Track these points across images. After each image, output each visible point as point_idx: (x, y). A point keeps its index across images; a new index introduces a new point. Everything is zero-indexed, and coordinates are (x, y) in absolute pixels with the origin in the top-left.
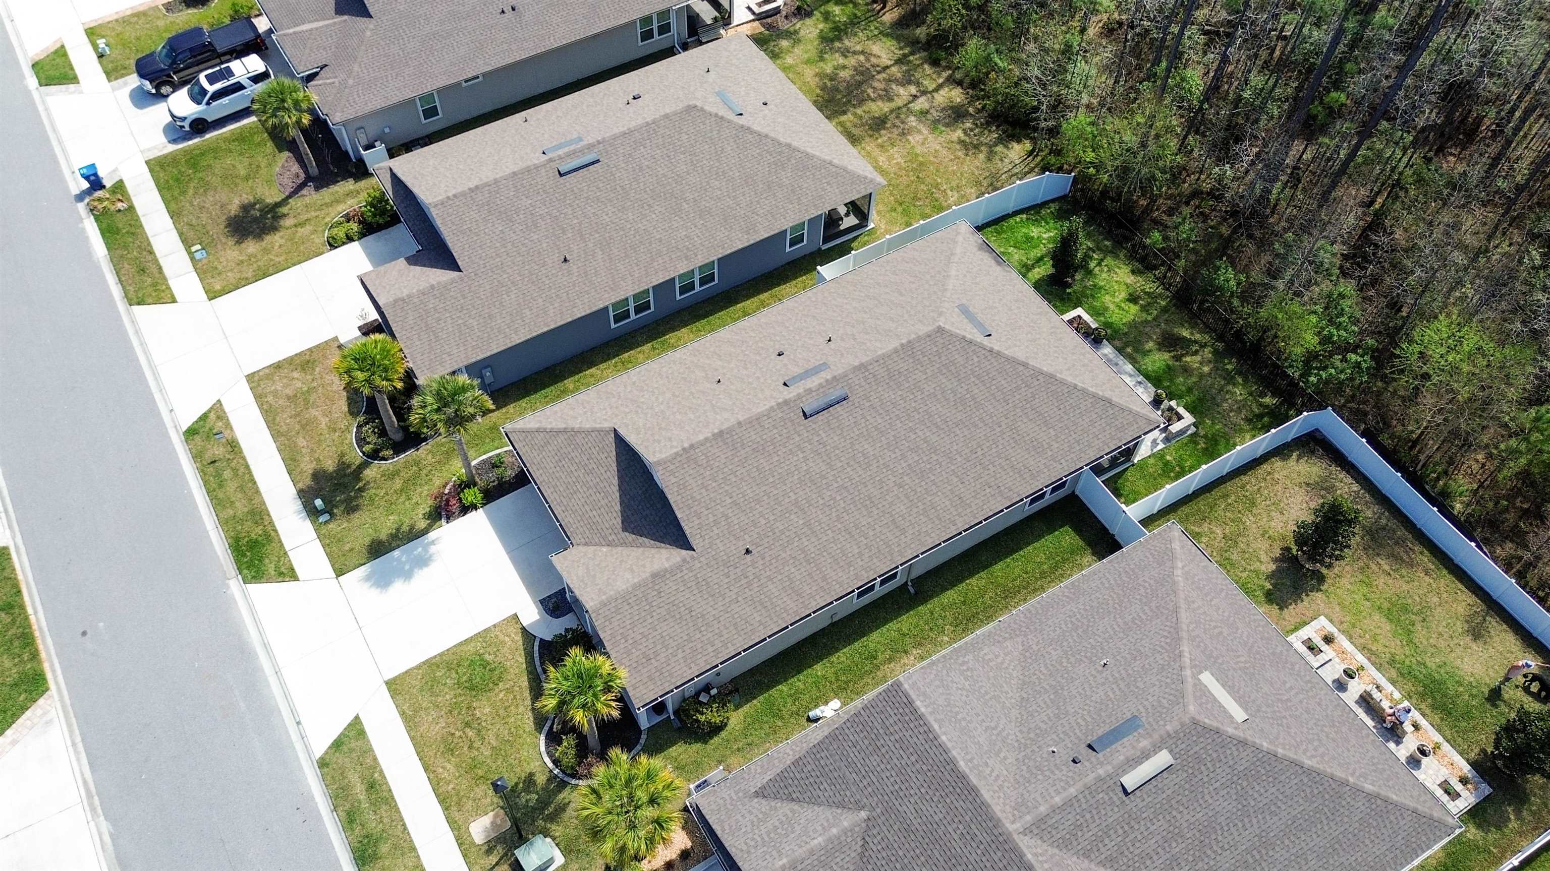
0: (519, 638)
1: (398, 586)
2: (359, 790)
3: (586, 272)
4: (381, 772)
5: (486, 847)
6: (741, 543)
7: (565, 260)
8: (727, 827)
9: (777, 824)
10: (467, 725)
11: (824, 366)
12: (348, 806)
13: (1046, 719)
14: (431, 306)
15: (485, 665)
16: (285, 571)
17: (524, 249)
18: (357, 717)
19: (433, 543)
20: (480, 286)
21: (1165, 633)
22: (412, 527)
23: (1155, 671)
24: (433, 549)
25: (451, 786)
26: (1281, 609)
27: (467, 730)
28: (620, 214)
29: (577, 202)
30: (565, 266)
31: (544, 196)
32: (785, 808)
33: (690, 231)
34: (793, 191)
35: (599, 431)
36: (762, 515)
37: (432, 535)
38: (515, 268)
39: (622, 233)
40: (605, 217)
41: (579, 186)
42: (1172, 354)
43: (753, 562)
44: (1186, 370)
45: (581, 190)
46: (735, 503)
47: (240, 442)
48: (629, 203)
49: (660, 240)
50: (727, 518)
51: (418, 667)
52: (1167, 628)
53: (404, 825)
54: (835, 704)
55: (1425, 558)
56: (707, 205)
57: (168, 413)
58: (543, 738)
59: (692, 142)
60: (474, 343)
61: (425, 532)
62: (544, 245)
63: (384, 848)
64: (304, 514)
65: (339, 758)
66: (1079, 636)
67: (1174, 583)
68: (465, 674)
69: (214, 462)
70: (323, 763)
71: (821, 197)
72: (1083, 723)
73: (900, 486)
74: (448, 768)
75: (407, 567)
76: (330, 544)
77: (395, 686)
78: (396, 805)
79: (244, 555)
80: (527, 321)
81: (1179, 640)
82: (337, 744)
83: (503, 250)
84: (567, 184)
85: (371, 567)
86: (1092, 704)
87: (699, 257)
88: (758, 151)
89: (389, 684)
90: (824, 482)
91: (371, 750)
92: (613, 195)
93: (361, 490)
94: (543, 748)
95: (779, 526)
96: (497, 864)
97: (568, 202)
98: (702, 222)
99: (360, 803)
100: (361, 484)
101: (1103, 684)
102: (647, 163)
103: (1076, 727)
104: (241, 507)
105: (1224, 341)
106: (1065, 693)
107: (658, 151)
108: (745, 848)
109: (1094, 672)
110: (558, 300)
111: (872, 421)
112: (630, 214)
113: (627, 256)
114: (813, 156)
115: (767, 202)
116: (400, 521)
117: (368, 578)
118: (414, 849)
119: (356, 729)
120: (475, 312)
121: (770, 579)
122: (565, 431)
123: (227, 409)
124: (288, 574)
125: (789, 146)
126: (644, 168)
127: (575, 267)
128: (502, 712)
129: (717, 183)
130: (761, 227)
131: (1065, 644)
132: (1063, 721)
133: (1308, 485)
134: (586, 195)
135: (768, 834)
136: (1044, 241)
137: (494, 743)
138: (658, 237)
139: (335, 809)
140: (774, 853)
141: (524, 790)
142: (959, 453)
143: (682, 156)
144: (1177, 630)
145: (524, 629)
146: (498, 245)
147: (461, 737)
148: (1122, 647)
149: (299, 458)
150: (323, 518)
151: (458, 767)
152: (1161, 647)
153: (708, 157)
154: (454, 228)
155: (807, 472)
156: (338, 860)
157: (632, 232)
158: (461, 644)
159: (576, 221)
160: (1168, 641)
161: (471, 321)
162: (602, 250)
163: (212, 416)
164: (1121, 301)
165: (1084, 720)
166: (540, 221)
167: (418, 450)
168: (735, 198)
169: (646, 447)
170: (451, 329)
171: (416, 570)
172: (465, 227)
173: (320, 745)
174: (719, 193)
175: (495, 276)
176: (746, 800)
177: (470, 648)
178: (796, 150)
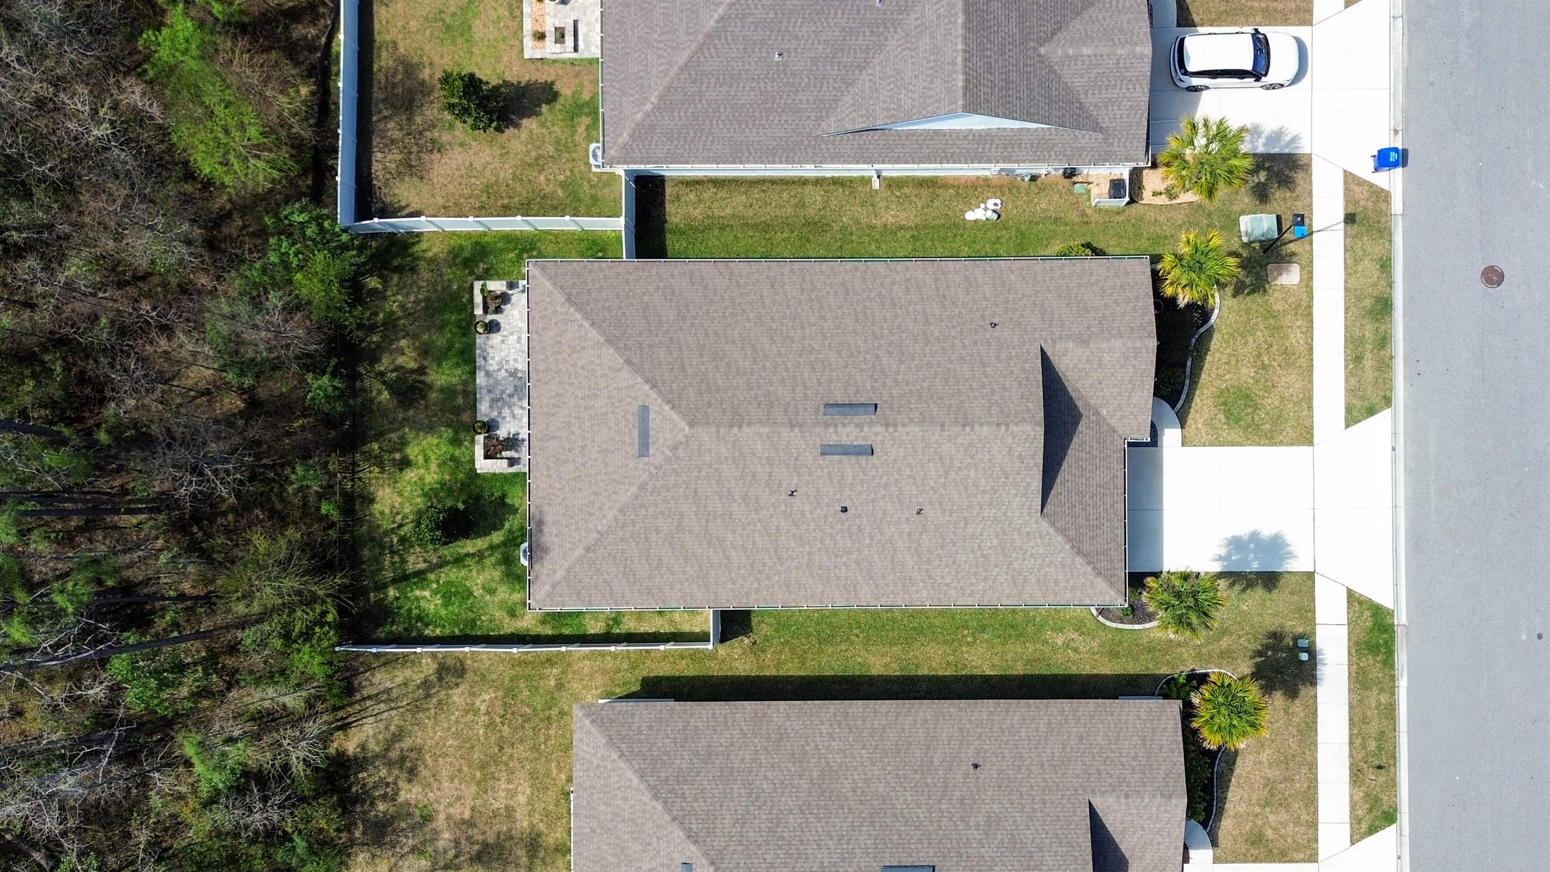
0: (1190, 421)
1: (1267, 532)
2: (1369, 362)
3: (961, 744)
4: (1346, 367)
5: (1294, 259)
6: (996, 334)
7: (976, 766)
8: (1138, 116)
9: (1104, 91)
10: (1264, 367)
11: (827, 451)
12: (1382, 353)
13: (860, 38)
14: (1136, 776)
15: (1228, 414)
16: (1356, 603)
17: (1013, 798)
18: (1347, 426)
19: (1220, 558)
20: (1077, 776)
21: (713, 50)
22: (1232, 585)
23: (751, 20)
24: (1223, 552)
25: (1298, 324)
26: (553, 83)
27: (1266, 362)
28: (892, 794)
29: (931, 828)
30: (979, 761)
31: (963, 851)
32: (1090, 100)
33: (826, 744)
34: (685, 740)
35: (1053, 524)
36: (964, 347)
37: (1217, 568)
38: (1032, 780)
39: (901, 772)
40: (909, 798)
41: (920, 846)
42: (423, 378)
43: (994, 314)
44: (425, 351)
45: (920, 841)
46: (983, 365)
47: (1348, 779)
48: (875, 803)
49: (864, 747)
50: (998, 359)
51: (1281, 443)
52: (707, 55)
53: (1346, 313)
54: (970, 216)
55: (383, 61)
56: (790, 765)
57: (1403, 857)
58: (1212, 321)
59: (764, 847)
60: (1109, 718)
61: (1221, 575)
62: (990, 793)
63: (1368, 303)
64: (1319, 657)
65: (1376, 399)
66: (774, 100)
67: (661, 98)
68: (1248, 414)
69: (1380, 767)
70: (1388, 401)
71: (659, 720)
72: (840, 11)
73: (822, 318)
74: (1295, 338)
75: (1252, 546)
76: (1307, 611)
77: (1306, 437)
78: (1346, 332)
79: (1386, 642)
80: (1046, 718)
81: (708, 36)
82: (1371, 411)
83: (1037, 806)
84: (931, 854)
85: (1281, 566)
86: (819, 24)
87: (832, 711)
88: (696, 805)
89: (1310, 442)
90: (891, 349)
91: (1346, 390)
92: (888, 820)
93: (1259, 653)
94: (1216, 311)
95: (953, 333)
96: (1291, 242)
97: (941, 832)
98: (807, 748)
99: (1372, 350)
100: (1258, 660)
101: (796, 37)
102: (830, 842)
103: (847, 12)
104: (1373, 695)
105: (354, 370)
106: (828, 50)
107: (810, 852)
108: (1138, 86)
109: (793, 54)
110: (1004, 726)
111: (813, 377)
112: (881, 790)
113: (909, 744)
114: (636, 772)
115: (722, 740)
116: (1239, 600)
117: (1291, 555)
118: (1346, 289)
119: (1353, 417)
120: (1095, 751)
121: (986, 299)
122: (1079, 552)
123: (1347, 828)
124: (1353, 598)
125: (656, 797)
126: (835, 838)
127: (969, 755)
128: (1233, 362)
129: (765, 786)
130: (747, 716)
131: (790, 101)
132: (851, 24)
133: (422, 178)
134: (918, 832)
135: (1115, 86)
136: (435, 586)
137: (1251, 339)
138: (863, 751)
139: (1392, 357)
140: (1122, 65)
141: (1246, 287)
142: (749, 320)
143: (785, 835)
144: (700, 48)
145: (1182, 427)
146: (1039, 814)
147: (1275, 360)
148: (753, 63)
149: (1303, 725)
150: (1303, 643)
151: (1285, 337)
152: (726, 40)
153: (756, 821)
154: (1077, 854)
155: (901, 362)
156: (1404, 315)
157: (889, 768)
158: (1239, 444)
159: (944, 806)
160: (717, 42)
161: (1102, 743)
162: (932, 762)
163: (1364, 827)
164: (419, 468)
165: (836, 14)
166: (982, 823)
167: (1193, 670)
168: (754, 761)
169: (1033, 457)
170: (1126, 743)
171: (1246, 538)
172: (1065, 849)
173: (1384, 417)
174: (769, 774)
175: (1058, 780)
176: (1110, 132)
177: (1233, 436)
178: (651, 787)
